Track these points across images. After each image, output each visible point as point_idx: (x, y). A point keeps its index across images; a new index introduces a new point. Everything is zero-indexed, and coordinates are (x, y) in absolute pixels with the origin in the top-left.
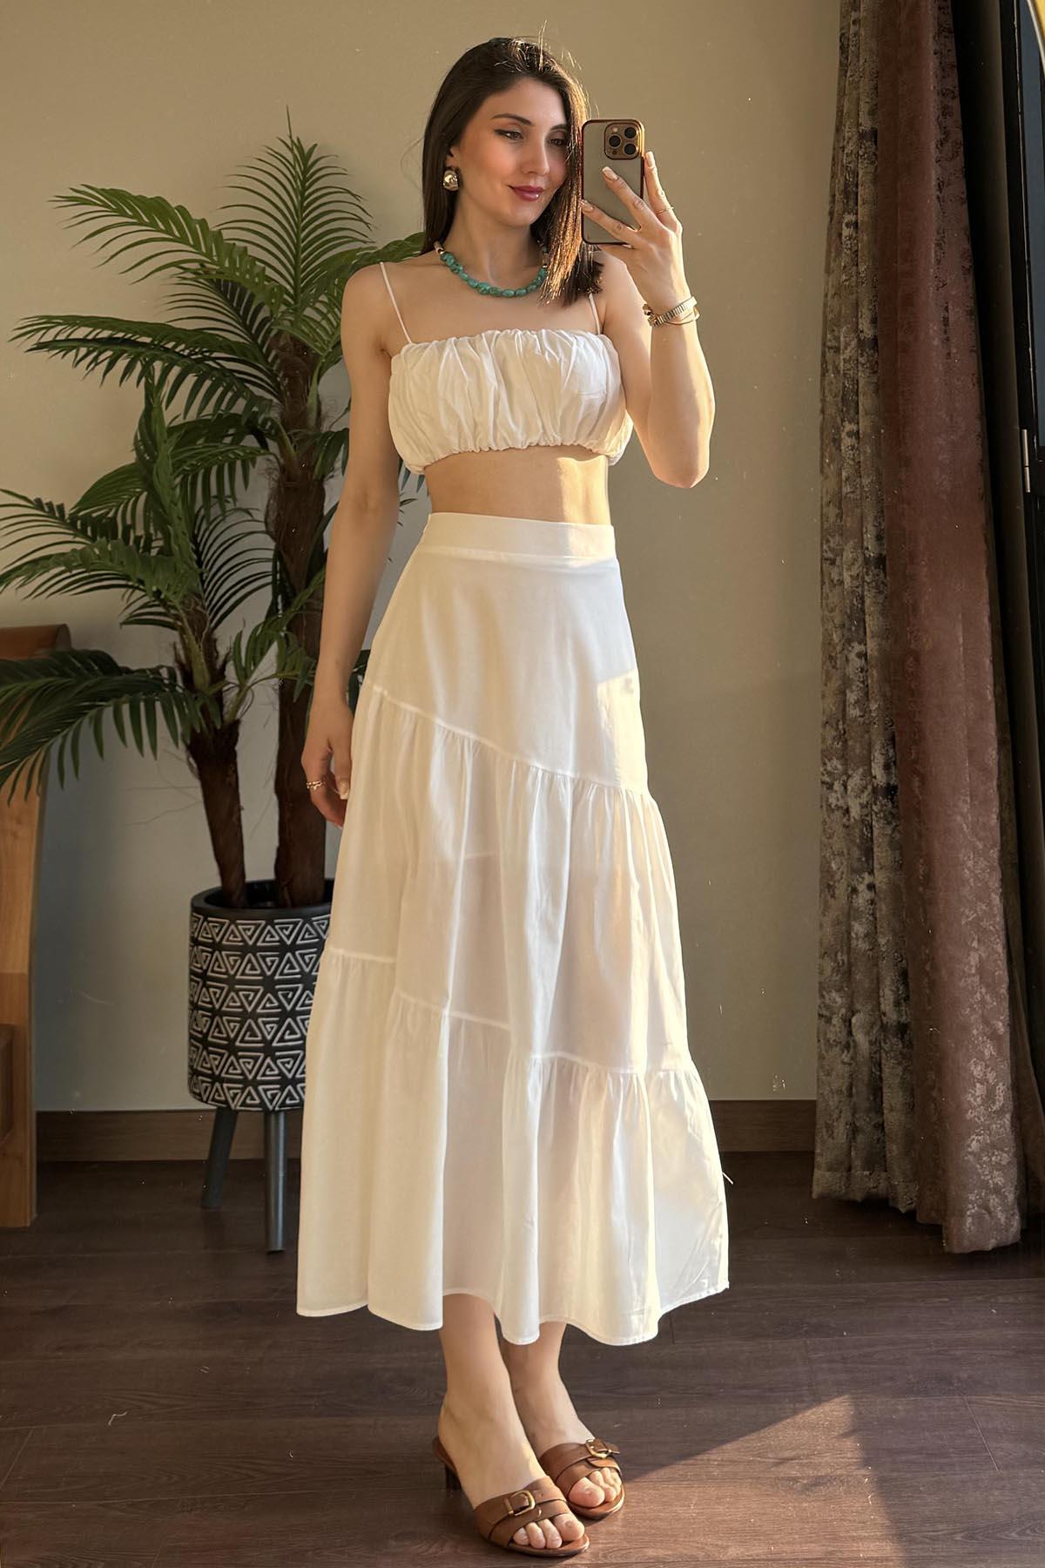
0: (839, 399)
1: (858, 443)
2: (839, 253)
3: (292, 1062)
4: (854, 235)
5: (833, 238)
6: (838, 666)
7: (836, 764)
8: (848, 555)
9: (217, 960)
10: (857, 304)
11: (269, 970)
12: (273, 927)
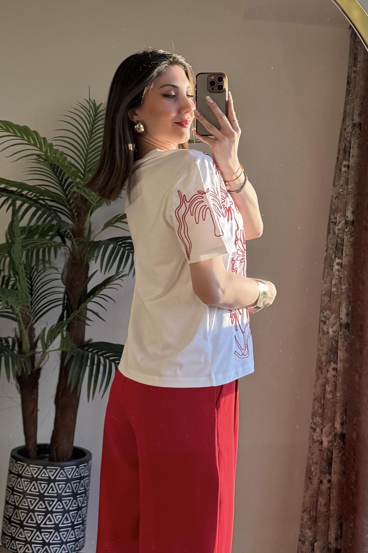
0: (334, 247)
1: (342, 268)
2: (339, 179)
3: (49, 535)
4: (347, 171)
5: (338, 171)
6: (323, 373)
7: (318, 420)
8: (332, 320)
9: (19, 482)
10: (346, 203)
11: (43, 489)
12: (46, 469)
